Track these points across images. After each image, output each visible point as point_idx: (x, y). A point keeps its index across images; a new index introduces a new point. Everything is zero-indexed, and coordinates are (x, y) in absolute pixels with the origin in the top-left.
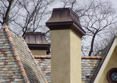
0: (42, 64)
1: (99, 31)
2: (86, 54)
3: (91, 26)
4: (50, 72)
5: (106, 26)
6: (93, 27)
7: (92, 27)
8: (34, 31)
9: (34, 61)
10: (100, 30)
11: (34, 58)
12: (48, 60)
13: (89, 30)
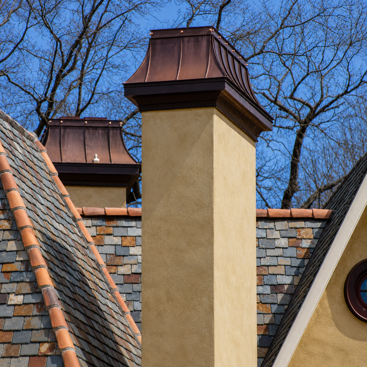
0: (108, 240)
1: (318, 113)
2: (273, 200)
3: (289, 94)
4: (140, 271)
5: (346, 92)
6: (296, 96)
7: (292, 97)
8: (79, 112)
9: (78, 227)
10: (323, 110)
11: (78, 216)
12: (133, 223)
13: (282, 108)
